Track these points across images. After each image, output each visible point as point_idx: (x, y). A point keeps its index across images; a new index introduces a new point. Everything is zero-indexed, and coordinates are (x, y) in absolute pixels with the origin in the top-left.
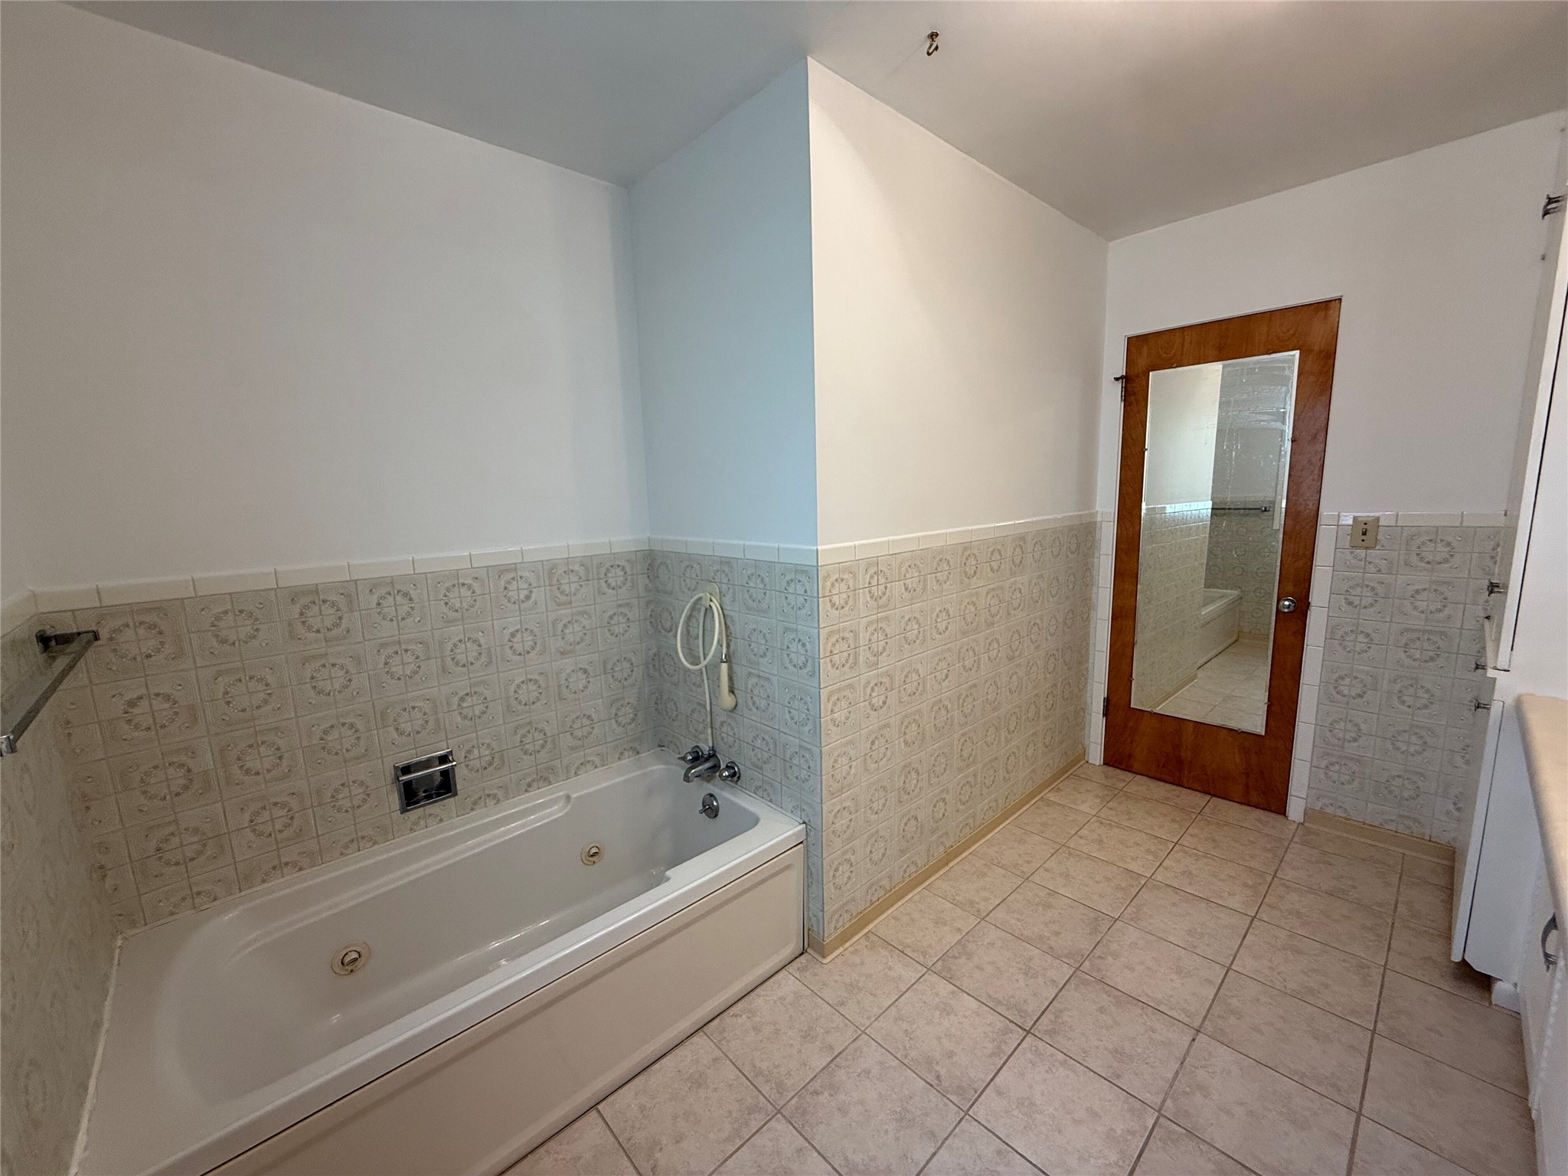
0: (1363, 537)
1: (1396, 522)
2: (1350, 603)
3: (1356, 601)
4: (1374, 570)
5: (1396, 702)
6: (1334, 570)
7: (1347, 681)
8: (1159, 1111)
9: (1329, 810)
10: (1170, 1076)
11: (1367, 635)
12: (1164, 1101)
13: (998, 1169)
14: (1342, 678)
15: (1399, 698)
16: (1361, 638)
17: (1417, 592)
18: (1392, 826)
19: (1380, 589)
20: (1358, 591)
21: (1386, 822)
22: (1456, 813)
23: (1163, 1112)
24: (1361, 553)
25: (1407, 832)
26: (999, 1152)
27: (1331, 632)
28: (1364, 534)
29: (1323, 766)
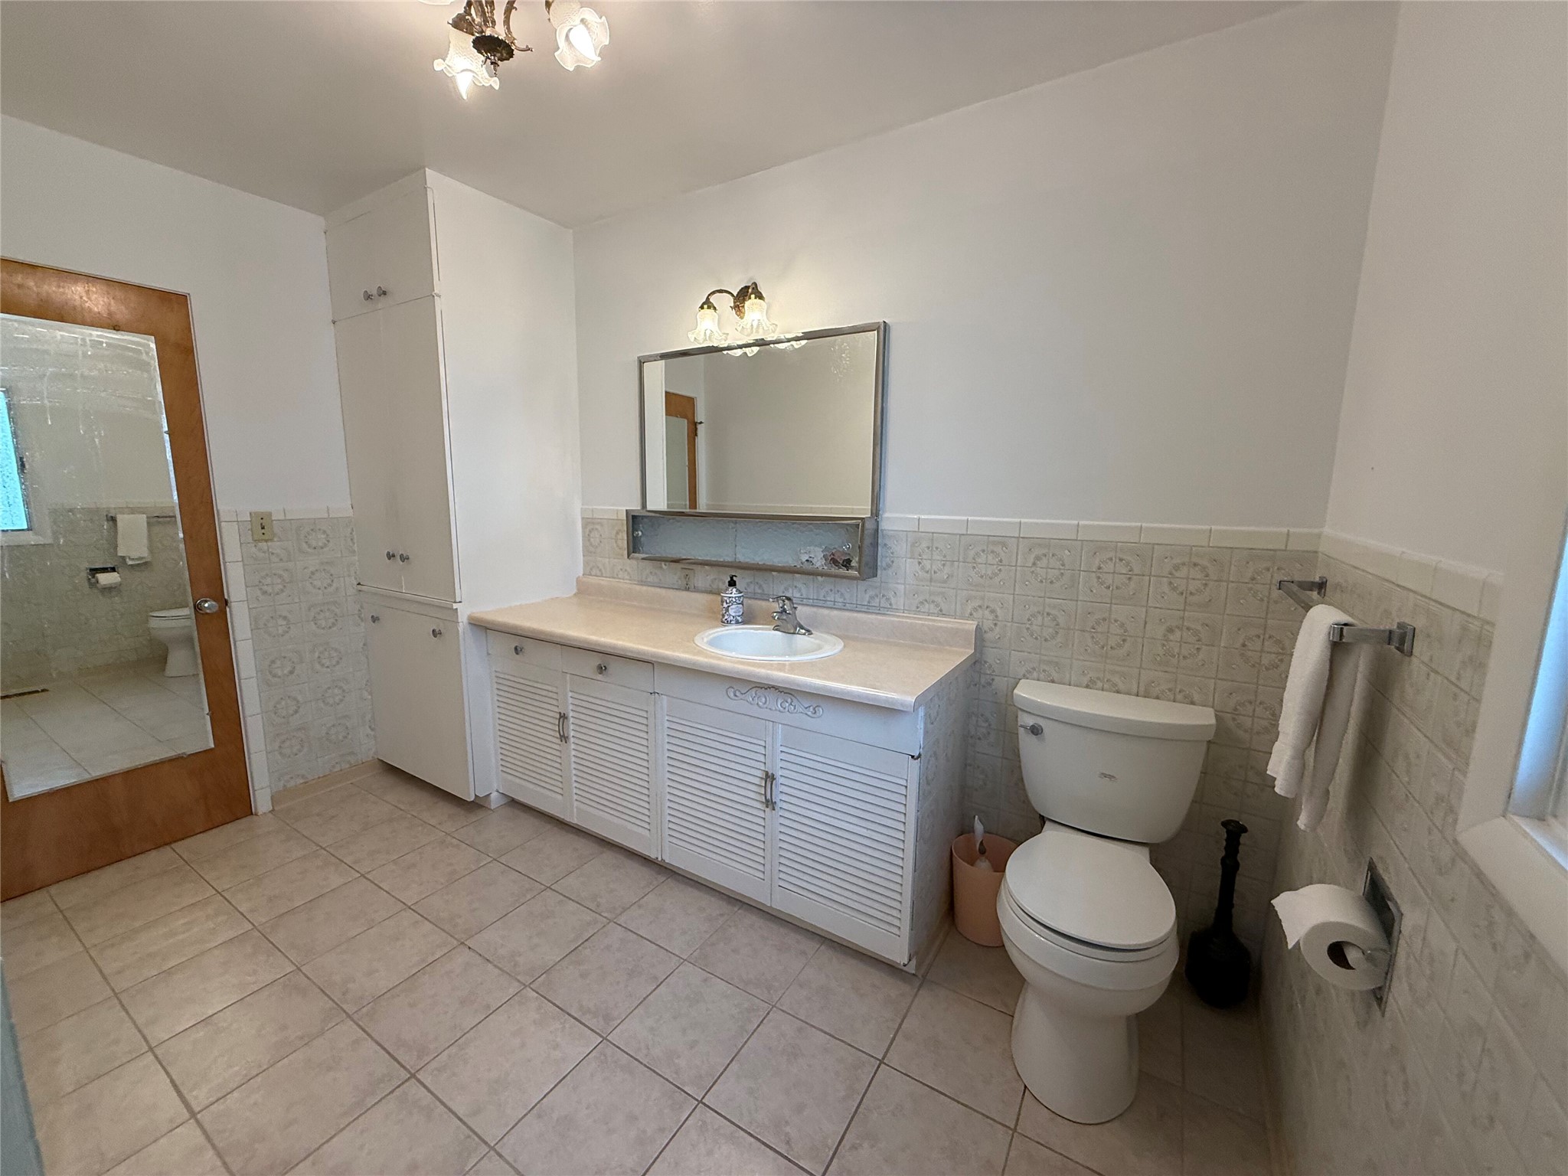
0: (263, 531)
1: (285, 516)
2: (265, 593)
3: (269, 589)
4: (277, 560)
5: (318, 667)
6: (244, 565)
7: (278, 663)
8: (526, 986)
9: (292, 783)
10: (497, 971)
11: (285, 618)
12: (519, 981)
13: (556, 1119)
14: (273, 662)
15: (319, 662)
16: (281, 622)
17: (313, 573)
18: (337, 769)
19: (286, 575)
20: (269, 580)
21: (334, 767)
22: (372, 733)
23: (527, 984)
24: (263, 545)
25: (348, 766)
26: (539, 1116)
27: (256, 625)
28: (263, 528)
29: (277, 748)
